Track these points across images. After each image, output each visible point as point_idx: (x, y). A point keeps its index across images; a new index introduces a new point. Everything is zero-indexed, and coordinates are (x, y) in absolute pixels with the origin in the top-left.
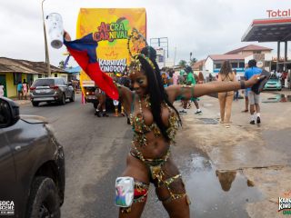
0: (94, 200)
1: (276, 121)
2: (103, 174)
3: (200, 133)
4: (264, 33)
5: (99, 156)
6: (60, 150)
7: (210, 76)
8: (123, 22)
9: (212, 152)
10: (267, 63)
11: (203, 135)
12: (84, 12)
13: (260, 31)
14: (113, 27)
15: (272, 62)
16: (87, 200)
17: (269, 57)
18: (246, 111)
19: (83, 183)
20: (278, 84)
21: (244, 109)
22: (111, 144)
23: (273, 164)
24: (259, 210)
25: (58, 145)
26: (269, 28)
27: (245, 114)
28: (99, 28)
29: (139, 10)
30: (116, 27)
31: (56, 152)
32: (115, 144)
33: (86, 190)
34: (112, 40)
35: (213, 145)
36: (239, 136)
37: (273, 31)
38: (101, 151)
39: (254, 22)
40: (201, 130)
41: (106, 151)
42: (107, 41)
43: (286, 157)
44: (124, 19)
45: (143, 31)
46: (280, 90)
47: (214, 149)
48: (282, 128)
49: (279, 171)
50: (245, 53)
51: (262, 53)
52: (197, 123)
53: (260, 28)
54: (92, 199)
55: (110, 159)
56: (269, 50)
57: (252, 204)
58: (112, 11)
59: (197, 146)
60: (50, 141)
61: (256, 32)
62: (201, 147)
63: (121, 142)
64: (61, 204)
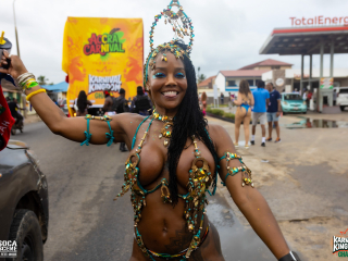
1: (308, 152)
2: (84, 233)
4: (286, 44)
5: (79, 206)
6: (44, 180)
7: (222, 96)
8: (117, 33)
10: (288, 81)
12: (72, 21)
13: (281, 42)
14: (106, 39)
15: (294, 79)
17: (291, 74)
18: (270, 139)
20: (303, 106)
22: (97, 187)
23: (315, 215)
25: (41, 173)
26: (291, 39)
28: (89, 40)
29: (136, 20)
30: (109, 40)
31: (39, 182)
32: (102, 186)
34: (104, 54)
36: (265, 174)
37: (297, 43)
38: (84, 196)
39: (275, 32)
41: (90, 198)
42: (98, 55)
43: (330, 204)
44: (118, 29)
45: (140, 44)
46: (304, 113)
48: (317, 162)
49: (324, 225)
50: (262, 69)
51: (282, 69)
53: (282, 38)
55: (95, 210)
56: (290, 66)
58: (104, 21)
60: (32, 169)
61: (276, 44)
63: (111, 183)
64: (44, 241)
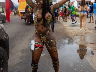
0: (26, 55)
3: (70, 31)
5: (28, 39)
9: (74, 38)
11: (71, 31)
16: (23, 55)
18: (90, 22)
19: (21, 49)
21: (89, 21)
22: (33, 35)
24: (91, 58)
27: (89, 24)
33: (22, 51)
35: (75, 35)
36: (86, 32)
38: (29, 37)
40: (70, 30)
41: (31, 38)
47: (75, 36)
52: (69, 27)
54: (25, 55)
57: (88, 56)
59: (68, 36)
62: (70, 36)
